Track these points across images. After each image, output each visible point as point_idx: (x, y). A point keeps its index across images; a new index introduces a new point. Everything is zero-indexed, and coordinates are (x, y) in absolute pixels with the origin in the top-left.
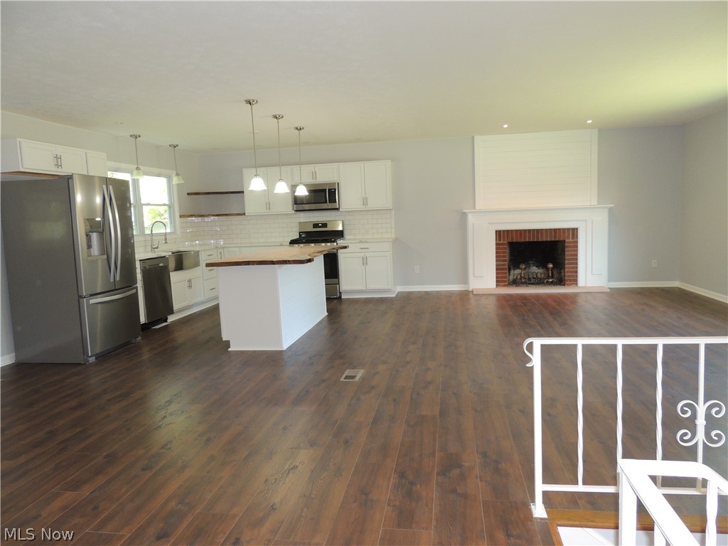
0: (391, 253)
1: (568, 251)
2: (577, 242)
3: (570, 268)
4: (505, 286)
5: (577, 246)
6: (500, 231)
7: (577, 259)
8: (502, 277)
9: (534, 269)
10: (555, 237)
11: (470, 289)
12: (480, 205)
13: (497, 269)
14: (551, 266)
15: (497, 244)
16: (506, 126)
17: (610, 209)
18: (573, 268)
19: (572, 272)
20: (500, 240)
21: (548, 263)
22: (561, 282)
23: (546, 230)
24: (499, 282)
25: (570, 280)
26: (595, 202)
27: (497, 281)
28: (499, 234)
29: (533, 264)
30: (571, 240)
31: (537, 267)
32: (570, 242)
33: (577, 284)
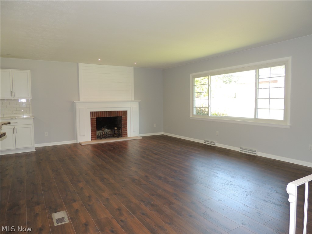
0: (33, 125)
1: (123, 121)
2: (127, 117)
3: (124, 129)
4: (95, 139)
5: (127, 119)
6: (92, 112)
7: (127, 125)
8: (94, 135)
9: (106, 130)
10: (118, 115)
11: (78, 143)
12: (82, 99)
13: (91, 131)
14: (116, 128)
15: (91, 119)
16: (99, 60)
17: (139, 103)
18: (125, 129)
19: (125, 131)
20: (92, 117)
21: (114, 127)
22: (120, 136)
23: (114, 111)
24: (93, 138)
25: (124, 135)
26: (133, 99)
27: (92, 138)
28: (92, 113)
29: (106, 128)
30: (124, 116)
31: (107, 129)
32: (124, 117)
33: (127, 136)
